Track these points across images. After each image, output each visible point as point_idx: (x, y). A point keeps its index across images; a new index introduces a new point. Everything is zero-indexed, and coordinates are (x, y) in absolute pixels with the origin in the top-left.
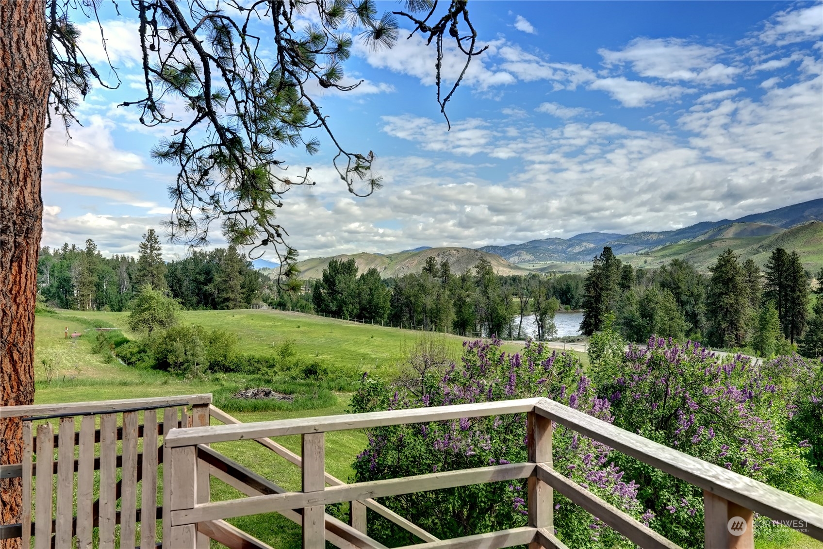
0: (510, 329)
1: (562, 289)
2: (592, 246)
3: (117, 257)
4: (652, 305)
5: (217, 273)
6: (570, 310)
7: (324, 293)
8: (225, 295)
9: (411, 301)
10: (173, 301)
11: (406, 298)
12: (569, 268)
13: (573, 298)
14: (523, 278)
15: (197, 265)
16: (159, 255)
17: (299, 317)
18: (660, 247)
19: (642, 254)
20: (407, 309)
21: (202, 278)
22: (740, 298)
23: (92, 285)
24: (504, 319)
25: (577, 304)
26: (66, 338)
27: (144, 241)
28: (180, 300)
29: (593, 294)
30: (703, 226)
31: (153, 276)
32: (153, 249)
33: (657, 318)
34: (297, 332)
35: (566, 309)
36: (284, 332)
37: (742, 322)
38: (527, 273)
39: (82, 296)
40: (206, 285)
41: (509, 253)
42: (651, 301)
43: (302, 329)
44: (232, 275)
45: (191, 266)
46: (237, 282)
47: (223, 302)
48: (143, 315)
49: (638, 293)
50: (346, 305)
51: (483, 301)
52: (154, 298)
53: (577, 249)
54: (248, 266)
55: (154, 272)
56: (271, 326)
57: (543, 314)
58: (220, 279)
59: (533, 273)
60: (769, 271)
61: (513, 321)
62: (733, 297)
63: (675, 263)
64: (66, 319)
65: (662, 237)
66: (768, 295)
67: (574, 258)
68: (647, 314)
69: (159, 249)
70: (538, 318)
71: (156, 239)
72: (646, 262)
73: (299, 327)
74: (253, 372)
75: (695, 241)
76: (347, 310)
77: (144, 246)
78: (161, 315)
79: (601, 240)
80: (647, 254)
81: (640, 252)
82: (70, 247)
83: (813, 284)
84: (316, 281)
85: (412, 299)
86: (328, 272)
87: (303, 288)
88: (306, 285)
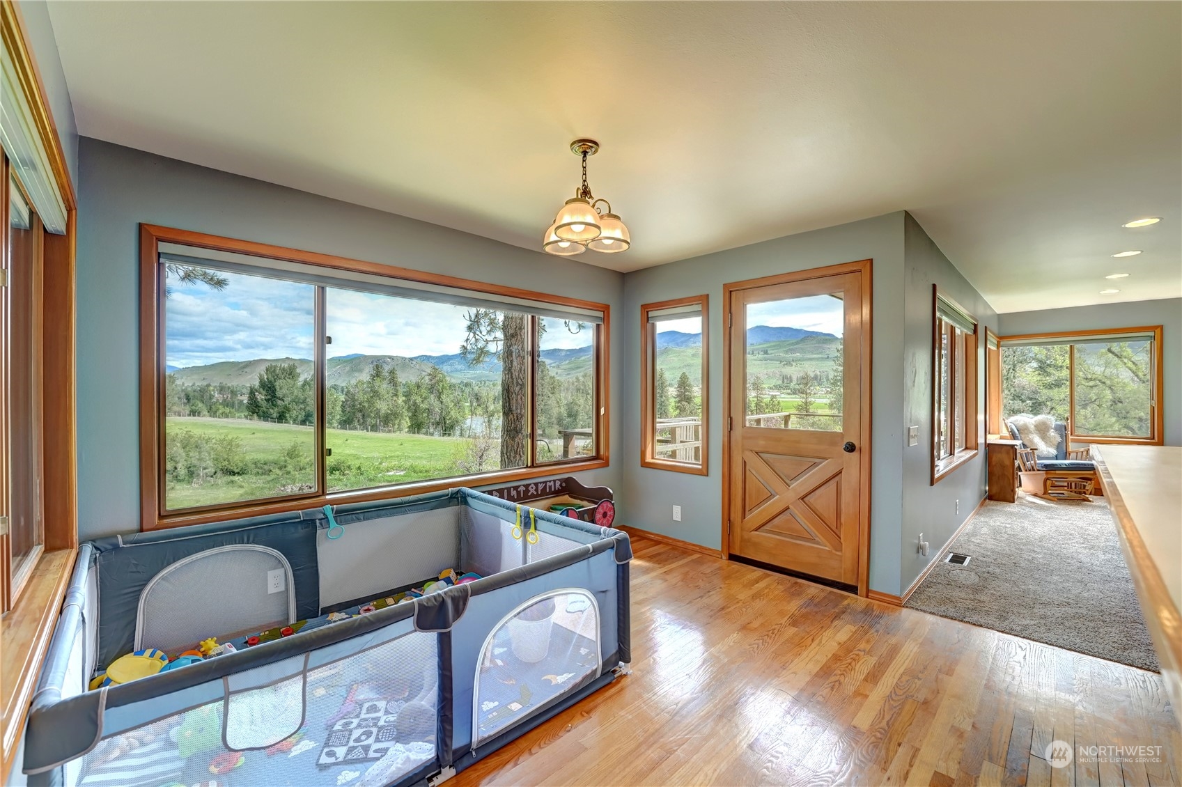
0: (462, 429)
7: (262, 400)
11: (359, 404)
19: (554, 367)
24: (457, 422)
49: (564, 398)
50: (289, 411)
51: (436, 405)
70: (486, 420)
72: (557, 374)
73: (254, 433)
76: (291, 417)
80: (558, 366)
81: (553, 365)
83: (672, 391)
84: (251, 387)
85: (366, 405)
86: (265, 377)
87: (217, 394)
88: (219, 390)
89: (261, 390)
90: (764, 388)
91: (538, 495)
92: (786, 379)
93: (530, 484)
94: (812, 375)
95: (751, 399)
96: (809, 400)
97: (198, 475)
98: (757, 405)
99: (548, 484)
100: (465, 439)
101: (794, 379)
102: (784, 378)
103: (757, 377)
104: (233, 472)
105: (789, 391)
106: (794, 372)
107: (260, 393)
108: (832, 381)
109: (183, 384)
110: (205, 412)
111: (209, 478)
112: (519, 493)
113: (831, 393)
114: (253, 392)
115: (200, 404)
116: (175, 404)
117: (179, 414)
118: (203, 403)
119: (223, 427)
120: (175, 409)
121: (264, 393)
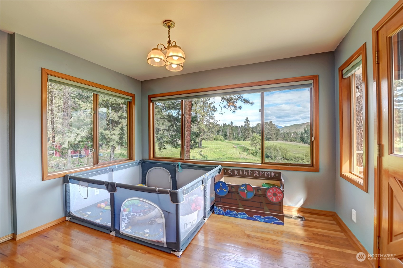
3: (235, 126)
7: (305, 136)
16: (249, 125)
23: (232, 134)
26: (233, 147)
27: (245, 121)
31: (248, 131)
32: (248, 123)
39: (230, 137)
44: (271, 130)
46: (273, 133)
48: (254, 142)
52: (257, 137)
54: (276, 127)
55: (248, 130)
58: (267, 132)
64: (229, 143)
69: (249, 123)
71: (248, 120)
73: (300, 148)
77: (245, 122)
82: (225, 124)
84: (301, 132)
86: (306, 128)
87: (292, 135)
88: (293, 133)
89: (305, 133)
91: (259, 177)
93: (255, 171)
97: (277, 159)
99: (266, 173)
104: (287, 159)
107: (304, 134)
109: (284, 131)
110: (289, 141)
111: (280, 160)
112: (248, 173)
114: (302, 134)
115: (287, 138)
116: (279, 138)
117: (280, 140)
118: (288, 137)
119: (291, 145)
120: (279, 139)
121: (306, 134)
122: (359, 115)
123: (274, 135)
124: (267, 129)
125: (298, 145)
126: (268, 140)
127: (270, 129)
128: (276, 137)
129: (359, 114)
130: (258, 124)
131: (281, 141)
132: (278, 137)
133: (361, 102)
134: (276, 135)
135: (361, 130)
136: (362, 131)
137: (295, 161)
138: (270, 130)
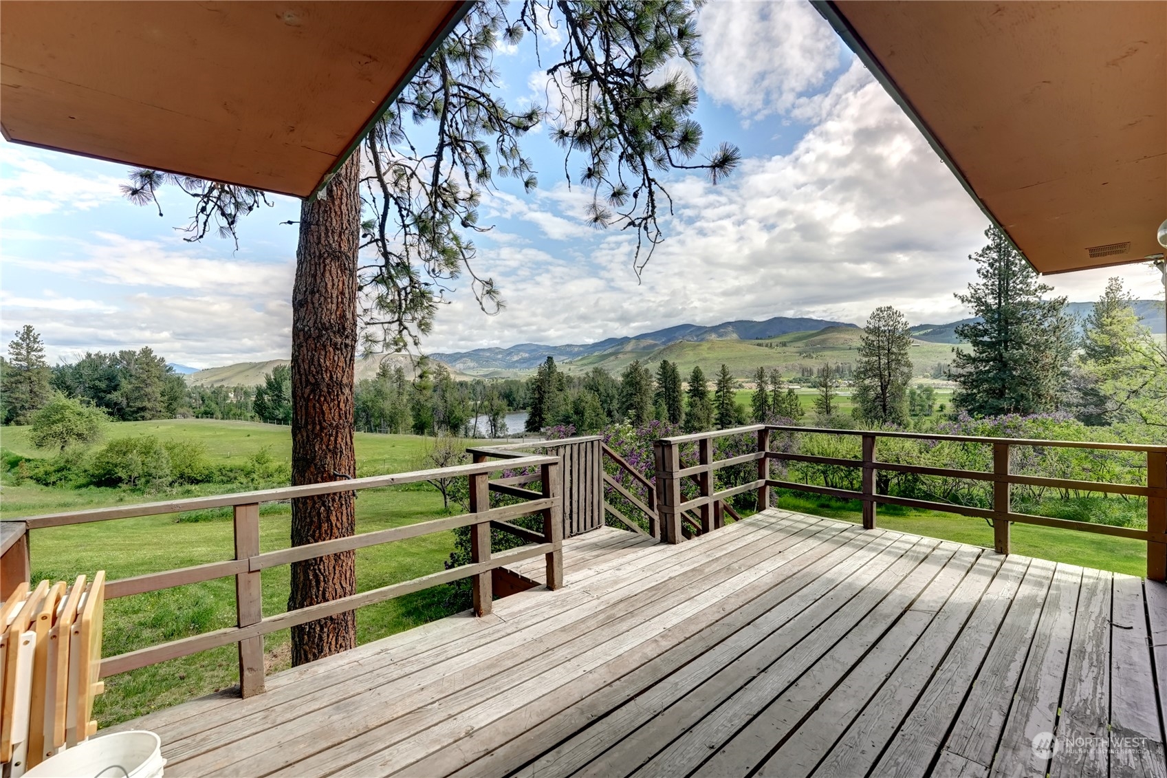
0: (467, 430)
1: (505, 393)
2: (527, 355)
4: (583, 404)
5: (125, 378)
6: (512, 411)
7: (269, 400)
8: (139, 404)
9: (367, 406)
10: (97, 410)
11: (364, 403)
12: (509, 375)
13: (514, 400)
14: (469, 383)
15: (95, 369)
16: (41, 357)
17: (244, 425)
18: (580, 358)
20: (364, 414)
21: (103, 385)
22: (644, 397)
24: (461, 420)
25: (518, 405)
27: (17, 339)
28: (106, 410)
29: (537, 396)
30: (611, 341)
31: (32, 382)
32: (30, 349)
33: (586, 415)
34: (249, 441)
35: (509, 410)
36: (233, 442)
37: (645, 415)
38: (472, 379)
40: (110, 393)
41: (455, 361)
42: (582, 401)
43: (252, 437)
44: (148, 381)
45: (86, 372)
46: (155, 389)
47: (137, 412)
48: (53, 427)
49: (572, 395)
51: (441, 404)
53: (515, 358)
54: (167, 371)
55: (34, 378)
56: (213, 437)
57: (495, 416)
58: (130, 387)
59: (477, 379)
60: (659, 377)
61: (469, 422)
62: (639, 397)
63: (596, 371)
65: (581, 349)
66: (658, 395)
67: (512, 365)
68: (579, 412)
69: (40, 350)
70: (491, 418)
71: (35, 338)
73: (249, 435)
74: (228, 482)
75: (605, 353)
77: (17, 345)
78: (82, 427)
79: (534, 350)
80: (571, 363)
83: (685, 386)
84: (257, 388)
85: (369, 404)
86: (272, 377)
87: (231, 395)
88: (235, 391)
89: (268, 390)
90: (783, 382)
92: (806, 372)
94: (834, 367)
95: (768, 394)
96: (830, 393)
97: (154, 484)
98: (775, 399)
100: (460, 440)
101: (815, 371)
102: (804, 370)
103: (775, 370)
104: (196, 480)
105: (810, 384)
106: (815, 364)
107: (266, 393)
108: (855, 373)
109: (202, 385)
110: (217, 415)
111: (165, 487)
113: (854, 386)
114: (260, 393)
115: (213, 405)
116: (182, 406)
117: (184, 416)
118: (217, 404)
119: (222, 429)
120: (180, 410)
121: (271, 393)
122: (316, 351)
123: (162, 399)
124: (131, 376)
125: (246, 428)
126: (135, 415)
127: (144, 376)
128: (171, 404)
129: (316, 347)
130: (89, 355)
131: (187, 417)
132: (175, 405)
133: (320, 309)
134: (166, 398)
135: (320, 396)
136: (322, 399)
137: (222, 481)
138: (144, 381)
